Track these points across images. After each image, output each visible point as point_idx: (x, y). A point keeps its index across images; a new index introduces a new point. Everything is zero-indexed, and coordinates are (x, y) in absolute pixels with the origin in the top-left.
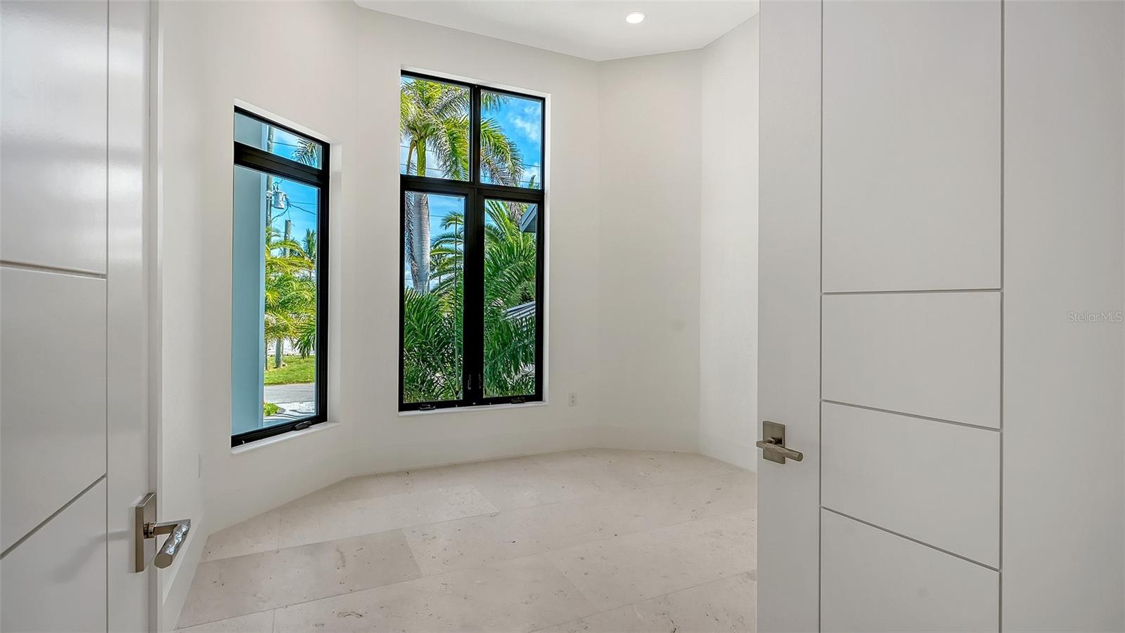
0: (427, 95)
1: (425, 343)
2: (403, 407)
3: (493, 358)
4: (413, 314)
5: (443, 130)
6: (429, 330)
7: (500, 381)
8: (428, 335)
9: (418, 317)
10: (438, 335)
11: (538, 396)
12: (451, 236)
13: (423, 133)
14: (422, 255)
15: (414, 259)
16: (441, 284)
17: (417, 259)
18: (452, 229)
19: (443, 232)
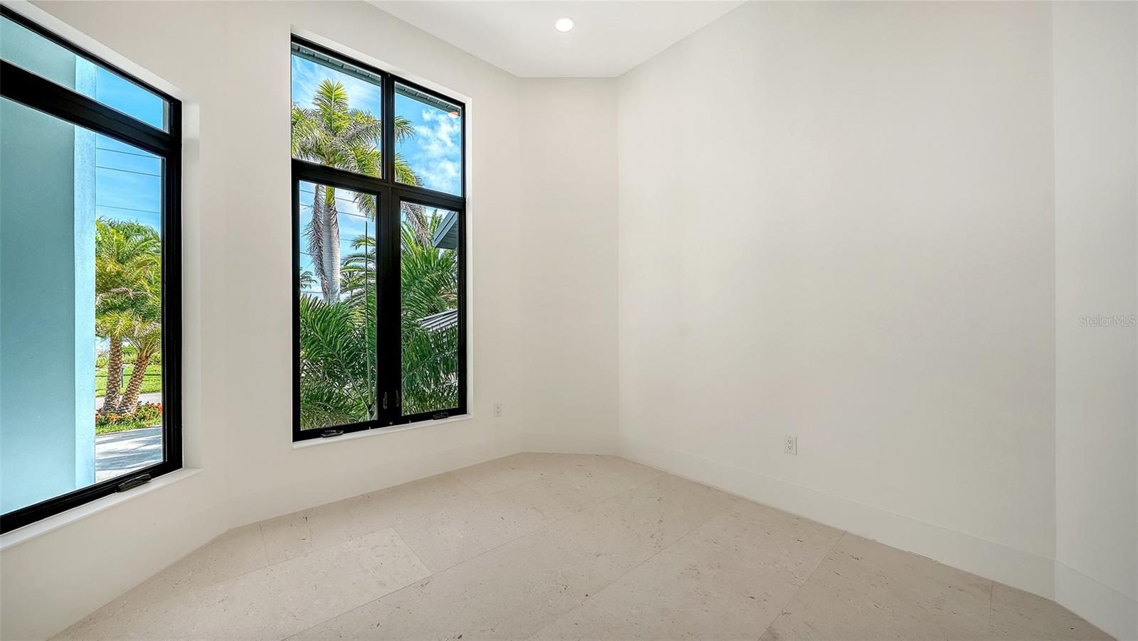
0: (335, 125)
1: (331, 356)
2: (299, 435)
3: (410, 370)
4: (317, 325)
5: (351, 156)
6: (336, 342)
7: (418, 393)
8: (335, 346)
9: (322, 328)
10: (347, 346)
11: (462, 409)
12: (361, 256)
13: (332, 159)
14: (332, 270)
15: (324, 274)
16: (352, 297)
17: (328, 274)
18: (362, 250)
19: (353, 251)
